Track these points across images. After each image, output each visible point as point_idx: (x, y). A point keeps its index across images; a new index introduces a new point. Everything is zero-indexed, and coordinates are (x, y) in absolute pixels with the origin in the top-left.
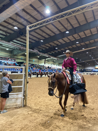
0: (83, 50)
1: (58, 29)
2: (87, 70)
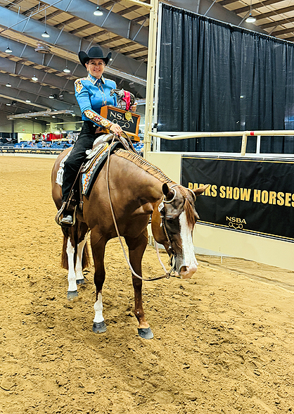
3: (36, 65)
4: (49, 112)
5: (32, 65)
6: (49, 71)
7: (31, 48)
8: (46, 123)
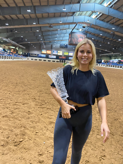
2: (32, 54)
3: (110, 38)
4: (112, 53)
5: (109, 39)
6: (114, 40)
7: (109, 33)
8: (111, 57)
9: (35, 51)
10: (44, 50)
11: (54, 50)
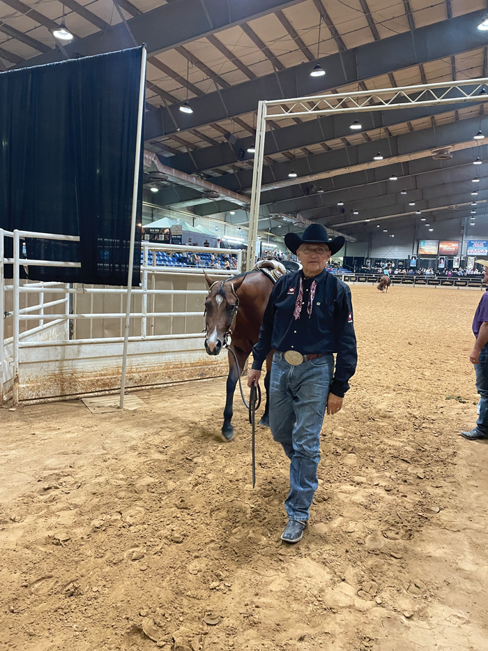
0: (372, 165)
1: (269, 54)
9: (390, 248)
10: (430, 242)
11: (471, 238)
